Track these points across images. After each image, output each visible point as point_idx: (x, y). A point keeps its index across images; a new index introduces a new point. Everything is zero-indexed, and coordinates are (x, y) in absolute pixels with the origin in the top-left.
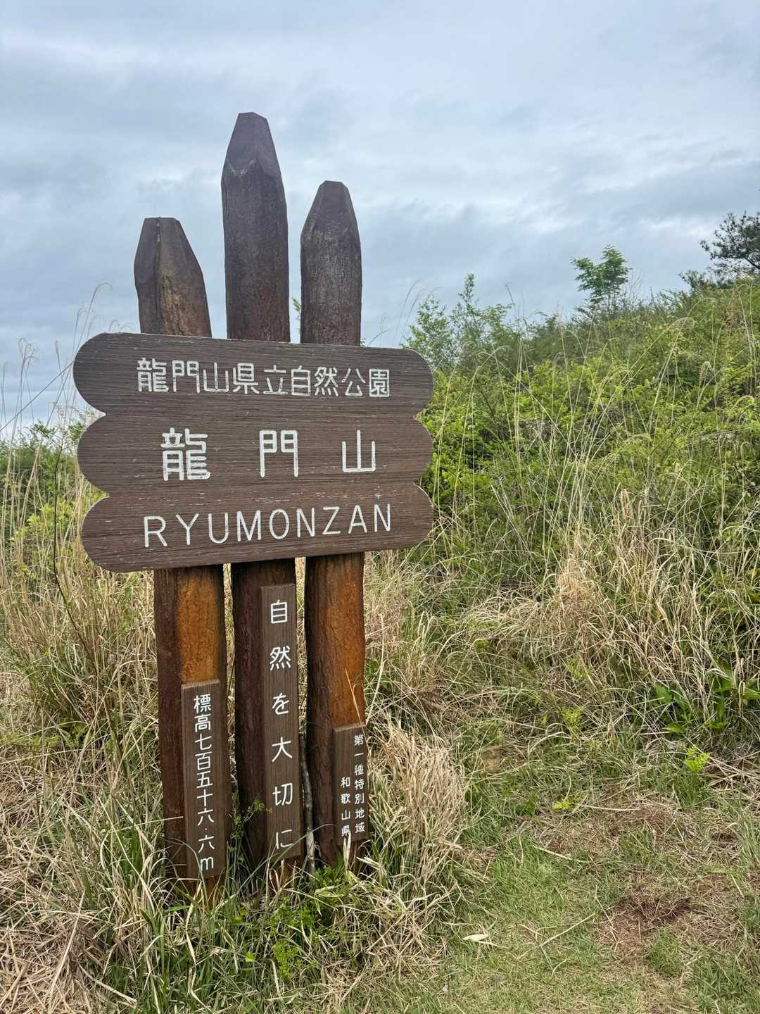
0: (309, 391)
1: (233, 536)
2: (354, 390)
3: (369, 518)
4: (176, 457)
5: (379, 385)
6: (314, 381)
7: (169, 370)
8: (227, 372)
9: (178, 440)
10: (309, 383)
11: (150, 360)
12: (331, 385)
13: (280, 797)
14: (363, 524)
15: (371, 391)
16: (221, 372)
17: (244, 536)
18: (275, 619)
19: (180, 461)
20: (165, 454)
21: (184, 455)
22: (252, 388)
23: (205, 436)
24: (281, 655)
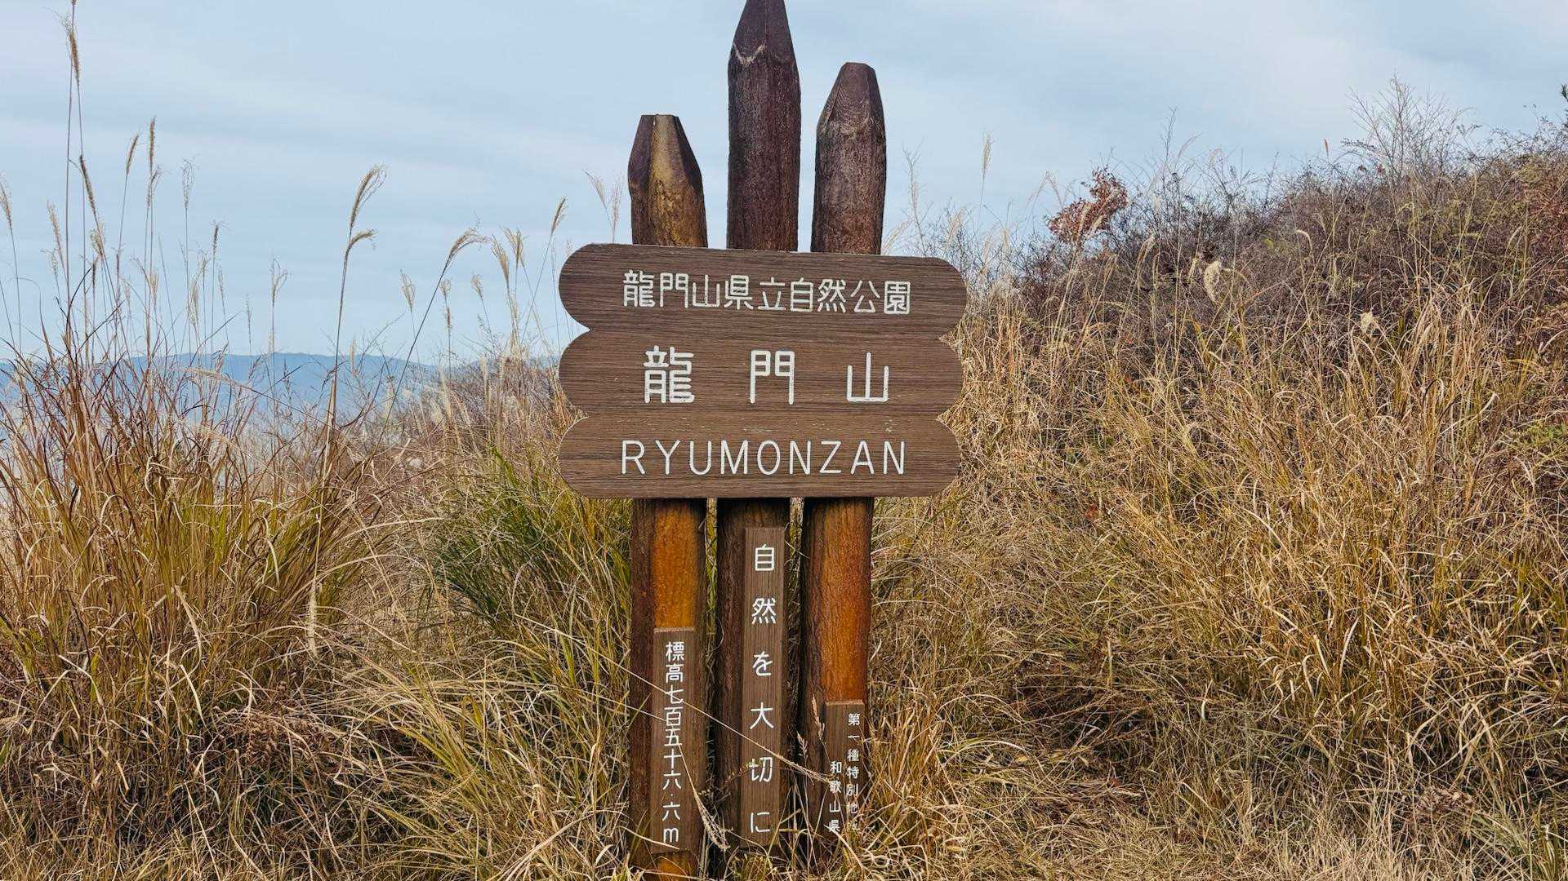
0: (811, 306)
1: (716, 468)
2: (865, 305)
3: (877, 457)
4: (659, 377)
5: (897, 300)
6: (817, 294)
7: (657, 283)
8: (718, 285)
9: (662, 359)
10: (811, 298)
11: (638, 273)
12: (838, 300)
13: (758, 771)
14: (869, 463)
15: (886, 307)
16: (712, 285)
17: (728, 469)
18: (760, 566)
19: (663, 382)
20: (648, 374)
21: (668, 376)
22: (746, 303)
23: (691, 355)
24: (765, 608)
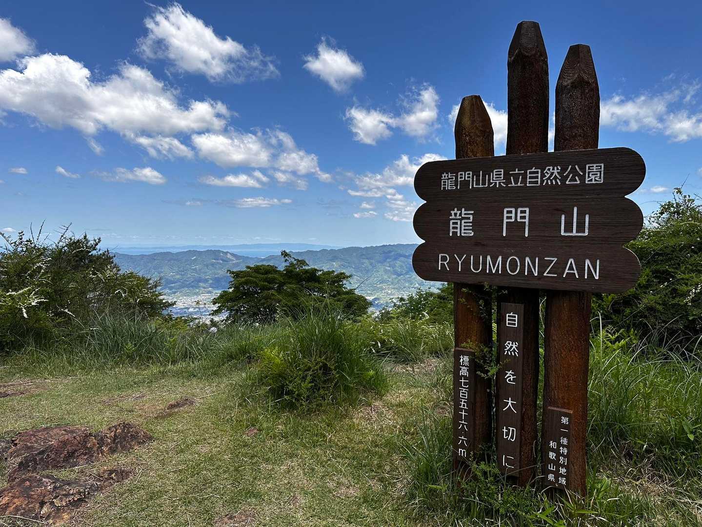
0: (539, 182)
1: (484, 269)
2: (573, 179)
4: (456, 223)
5: (595, 175)
6: (543, 175)
7: (457, 177)
8: (487, 176)
9: (458, 215)
10: (539, 178)
11: (448, 174)
12: (556, 178)
13: (507, 434)
14: (576, 272)
15: (587, 179)
16: (484, 176)
17: (490, 270)
18: (509, 324)
19: (458, 226)
20: (451, 222)
21: (461, 223)
22: (502, 184)
23: (473, 212)
24: (512, 347)
